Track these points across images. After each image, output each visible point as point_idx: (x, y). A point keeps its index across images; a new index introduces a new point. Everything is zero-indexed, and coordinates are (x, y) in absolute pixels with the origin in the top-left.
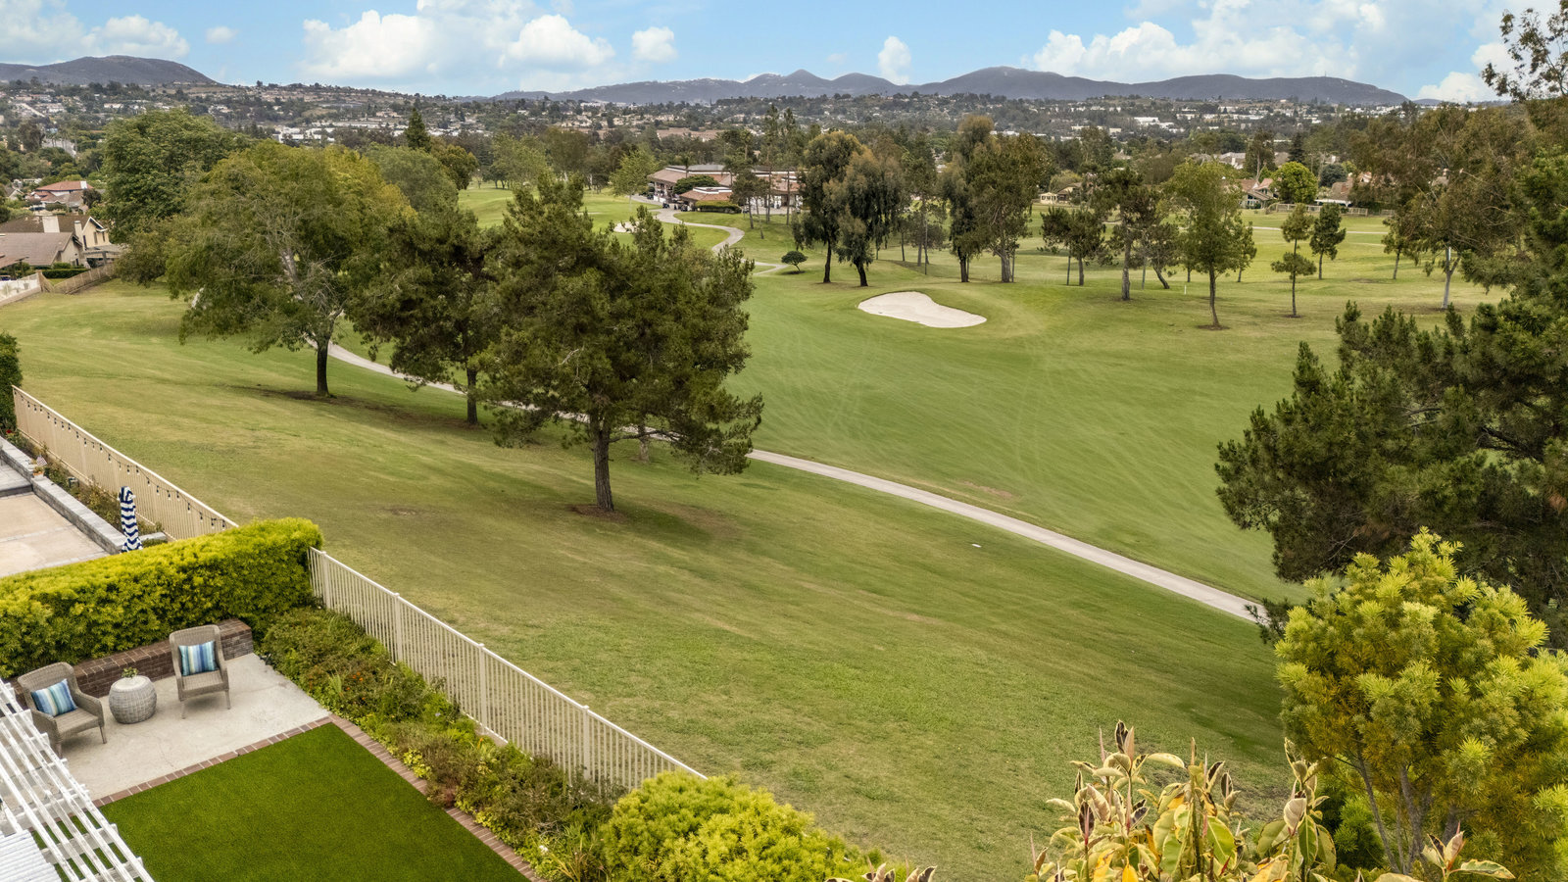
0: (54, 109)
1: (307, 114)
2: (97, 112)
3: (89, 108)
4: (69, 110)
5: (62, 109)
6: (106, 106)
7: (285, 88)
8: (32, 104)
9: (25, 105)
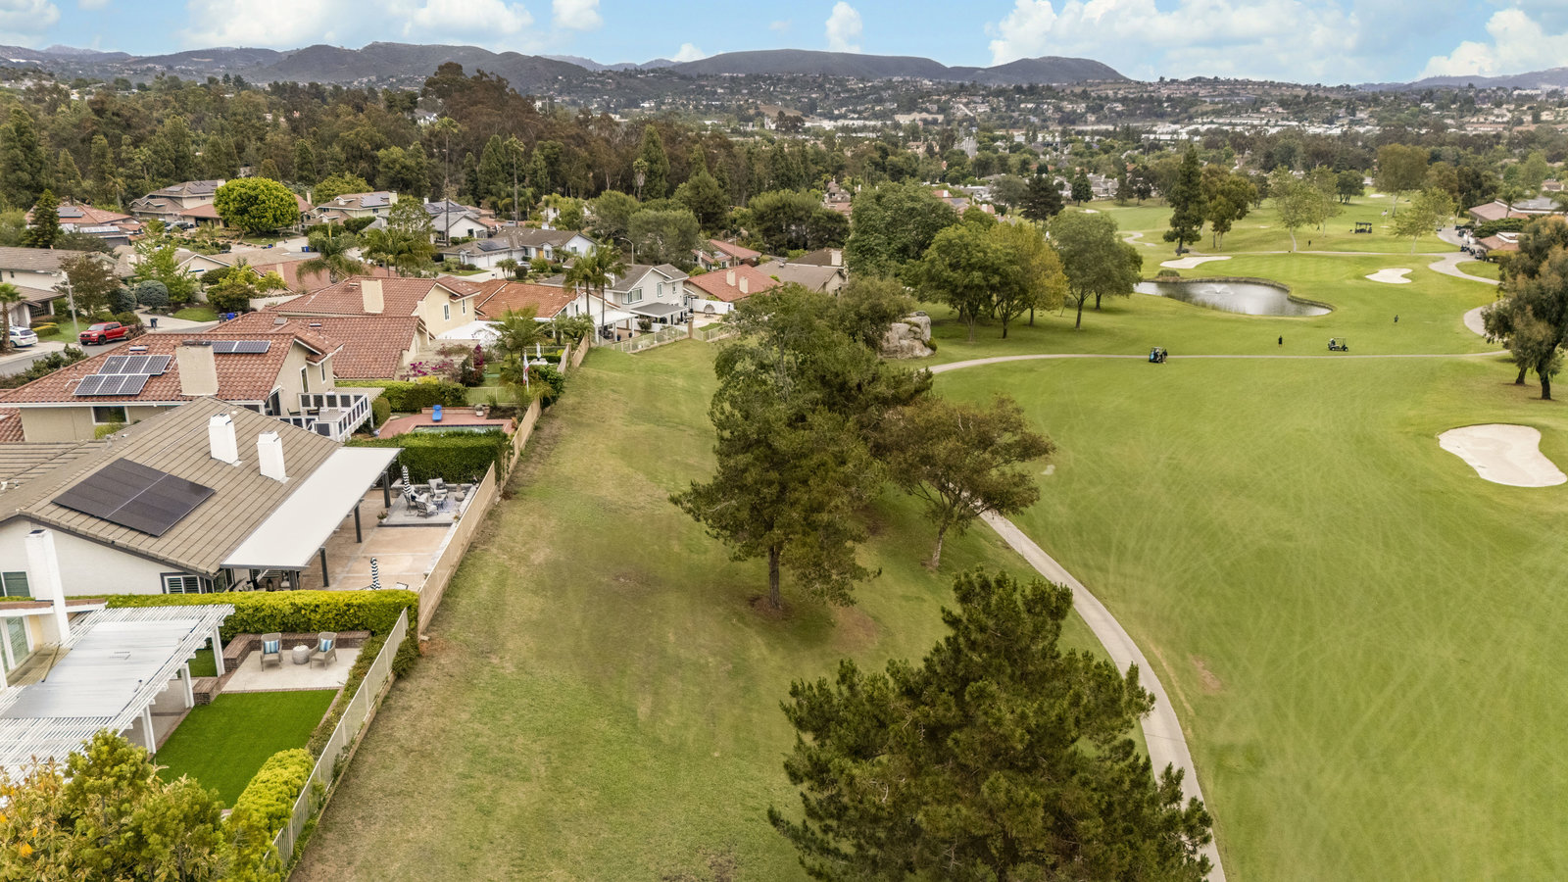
0: (982, 109)
1: (1192, 110)
2: (1014, 111)
3: (1008, 107)
4: (993, 110)
5: (988, 110)
6: (1022, 106)
7: (1184, 83)
8: (966, 105)
9: (961, 106)
